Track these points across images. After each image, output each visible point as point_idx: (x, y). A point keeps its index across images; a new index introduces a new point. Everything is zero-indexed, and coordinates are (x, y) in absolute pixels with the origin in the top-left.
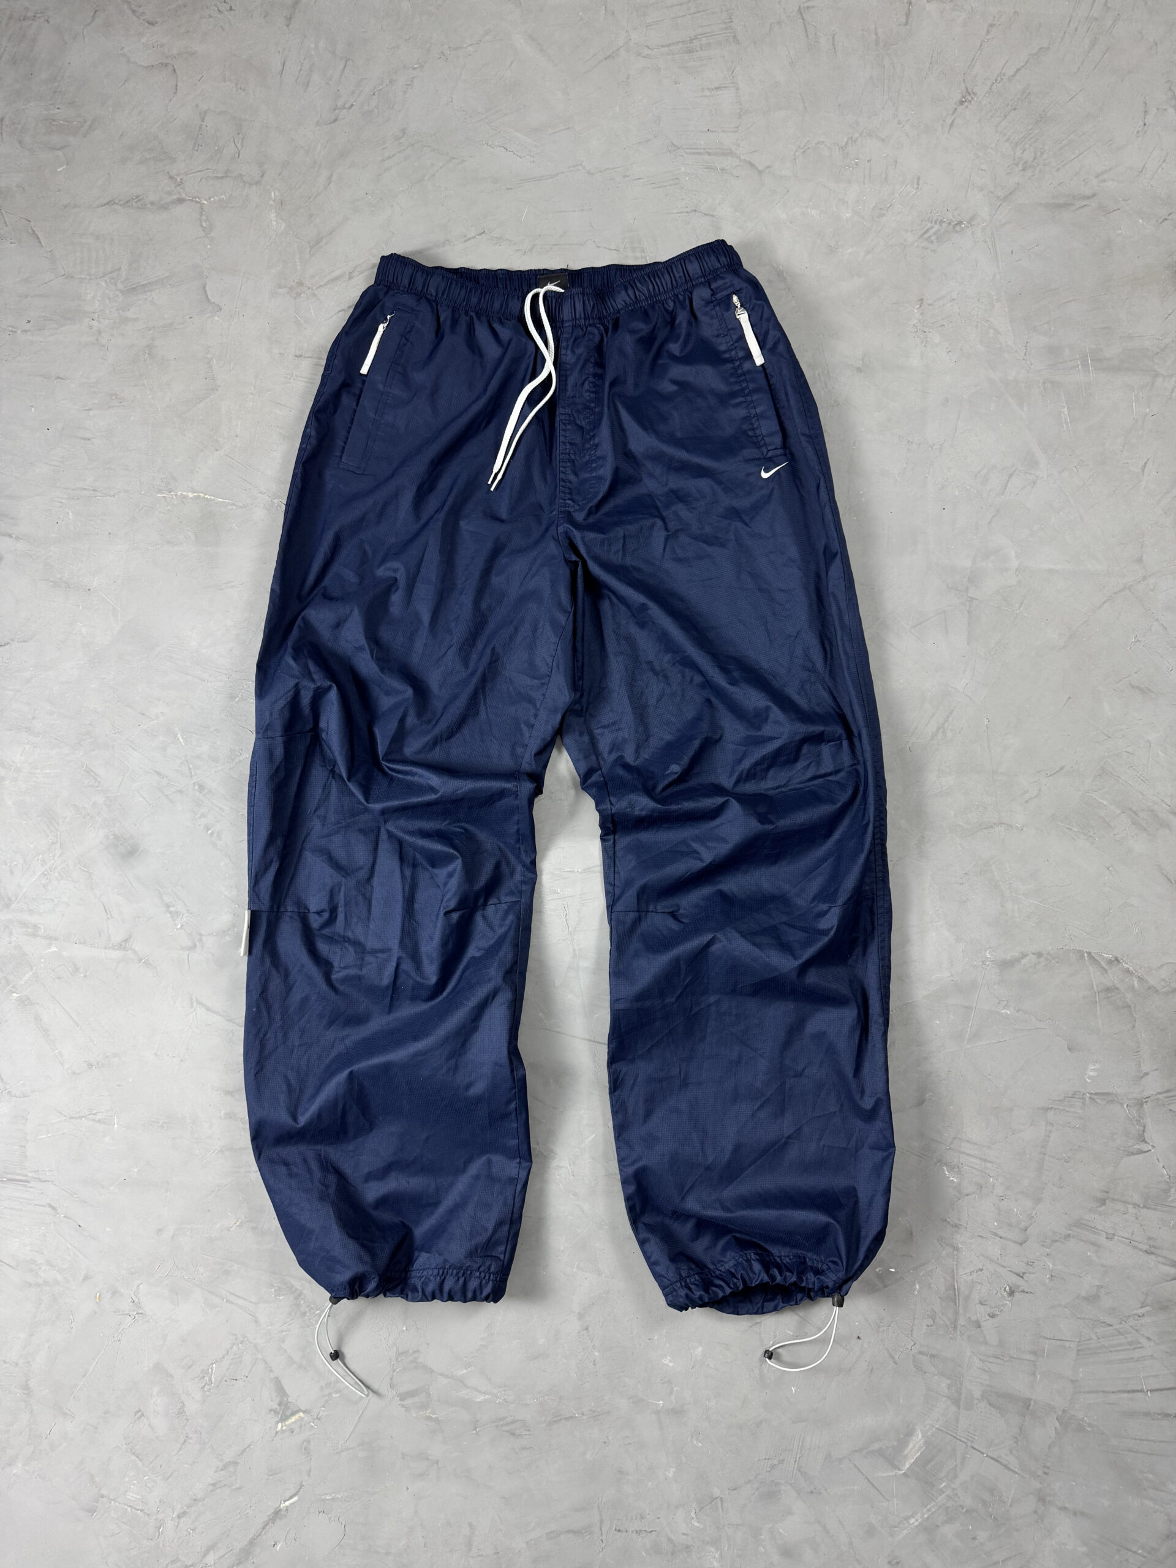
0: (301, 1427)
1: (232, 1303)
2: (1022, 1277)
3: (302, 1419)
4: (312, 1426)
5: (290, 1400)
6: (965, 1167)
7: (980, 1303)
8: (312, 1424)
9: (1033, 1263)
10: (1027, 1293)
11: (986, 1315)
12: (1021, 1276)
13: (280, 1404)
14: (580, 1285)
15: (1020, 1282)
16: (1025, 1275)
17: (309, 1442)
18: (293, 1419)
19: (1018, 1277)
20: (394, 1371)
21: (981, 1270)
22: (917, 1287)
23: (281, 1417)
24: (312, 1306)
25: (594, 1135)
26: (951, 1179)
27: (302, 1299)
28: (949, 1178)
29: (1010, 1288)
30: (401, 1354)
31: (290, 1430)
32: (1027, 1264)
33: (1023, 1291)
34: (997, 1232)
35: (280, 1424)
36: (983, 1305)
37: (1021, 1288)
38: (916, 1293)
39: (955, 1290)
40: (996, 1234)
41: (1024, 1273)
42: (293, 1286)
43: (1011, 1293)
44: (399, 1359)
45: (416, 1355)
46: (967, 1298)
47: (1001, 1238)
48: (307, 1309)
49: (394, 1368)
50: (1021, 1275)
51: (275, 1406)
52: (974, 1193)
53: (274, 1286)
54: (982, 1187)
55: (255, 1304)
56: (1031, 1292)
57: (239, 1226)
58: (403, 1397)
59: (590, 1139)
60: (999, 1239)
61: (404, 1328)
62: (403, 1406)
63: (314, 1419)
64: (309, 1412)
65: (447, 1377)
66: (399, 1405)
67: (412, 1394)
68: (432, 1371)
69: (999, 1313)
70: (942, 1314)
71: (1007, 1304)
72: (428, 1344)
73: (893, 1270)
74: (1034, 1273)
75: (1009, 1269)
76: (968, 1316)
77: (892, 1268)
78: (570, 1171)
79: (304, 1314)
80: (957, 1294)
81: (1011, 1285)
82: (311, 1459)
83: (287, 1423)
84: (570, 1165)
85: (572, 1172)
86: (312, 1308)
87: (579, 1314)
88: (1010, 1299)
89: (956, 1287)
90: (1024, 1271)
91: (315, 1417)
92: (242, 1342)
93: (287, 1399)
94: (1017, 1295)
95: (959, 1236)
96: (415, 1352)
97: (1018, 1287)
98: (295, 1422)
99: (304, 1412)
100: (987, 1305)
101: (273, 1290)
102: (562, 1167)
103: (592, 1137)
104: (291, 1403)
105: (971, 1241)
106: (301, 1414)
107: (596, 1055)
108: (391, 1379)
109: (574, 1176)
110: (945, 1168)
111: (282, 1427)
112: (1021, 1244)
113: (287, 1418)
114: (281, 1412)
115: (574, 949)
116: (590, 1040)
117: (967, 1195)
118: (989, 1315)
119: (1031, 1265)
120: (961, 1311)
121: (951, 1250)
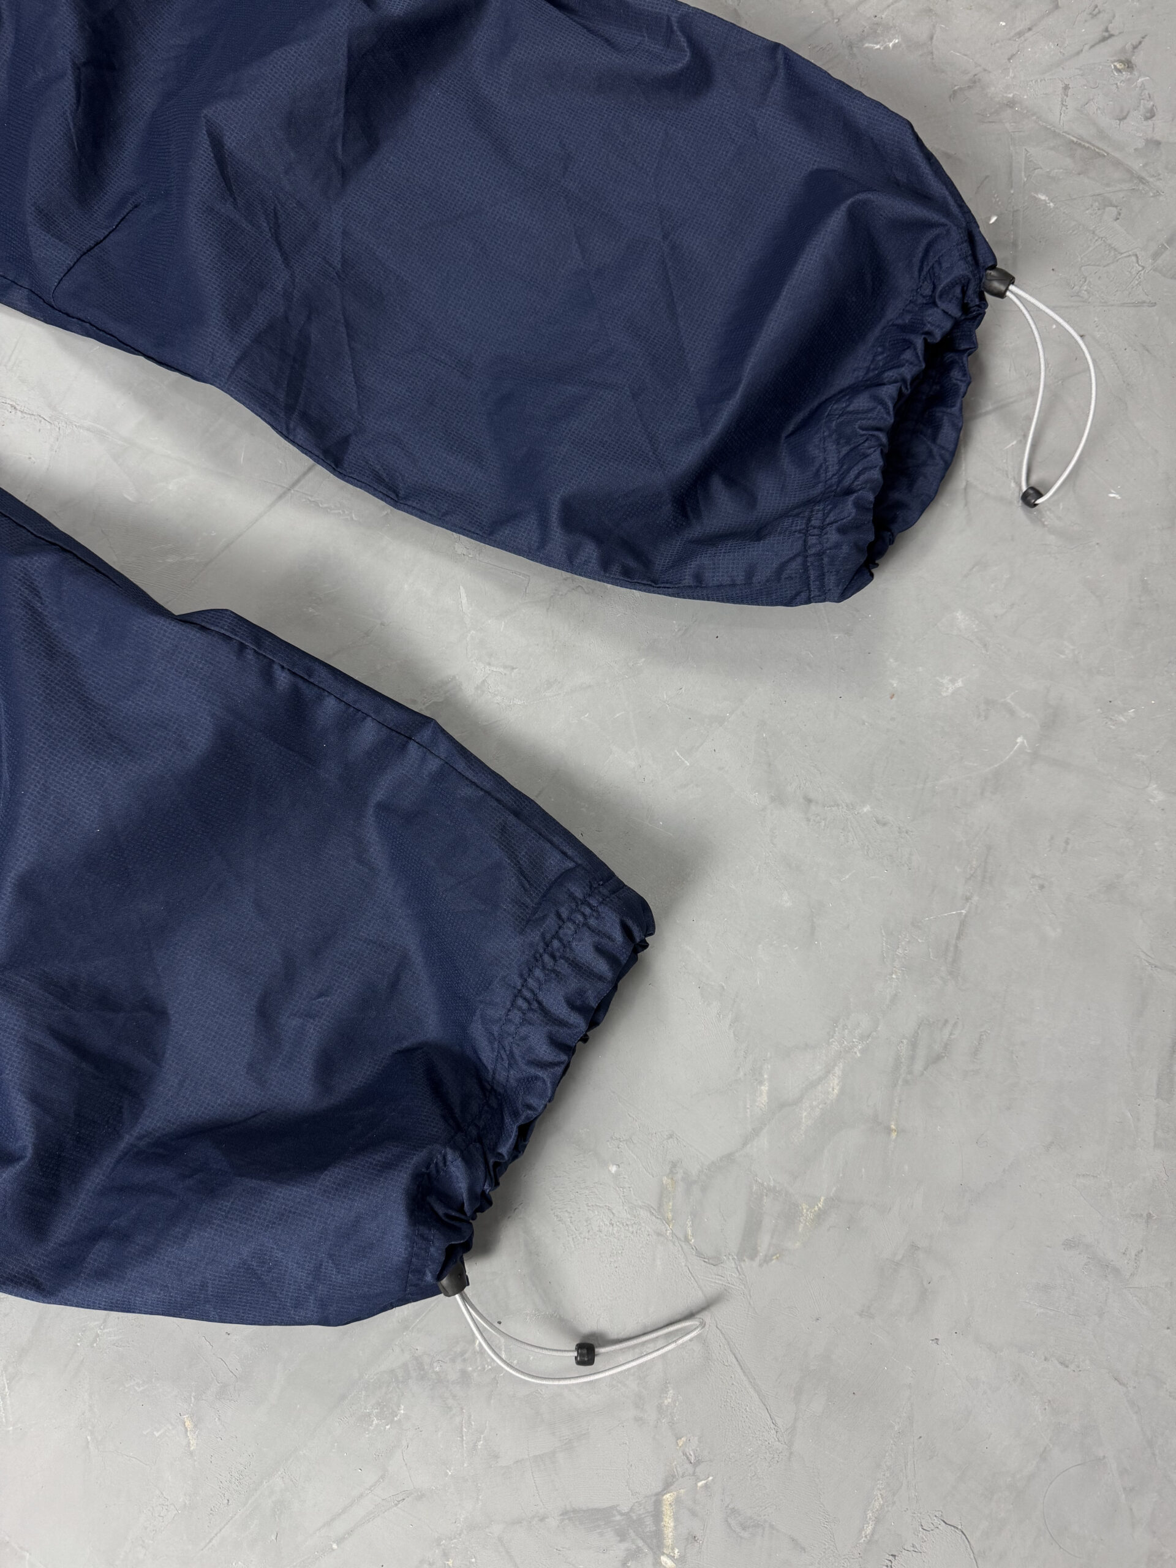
0: (694, 1514)
1: (350, 1532)
2: (1111, 36)
3: (678, 1501)
4: (706, 1486)
5: (625, 1509)
6: (883, 16)
7: (1120, 120)
8: (700, 1484)
9: (1096, 7)
10: (1140, 43)
11: (1145, 123)
12: (1107, 37)
13: (622, 1536)
14: (720, 769)
15: (1116, 44)
16: (1109, 29)
17: (734, 1511)
18: (668, 1522)
19: (1109, 41)
20: (687, 1240)
21: (1066, 88)
22: (1043, 197)
23: (651, 1549)
24: (458, 1349)
25: (461, 587)
26: (891, 45)
27: (431, 1364)
28: (886, 48)
29: (1120, 61)
30: (660, 1205)
31: (687, 1539)
32: (1094, 16)
33: (1135, 47)
34: (1018, 30)
35: (664, 1559)
36: (1124, 118)
37: (1129, 47)
38: (1052, 204)
39: (1080, 144)
40: (1020, 34)
41: (1107, 30)
42: (392, 1371)
43: (1129, 65)
44: (670, 1215)
45: (679, 1176)
46: (1102, 134)
47: (1030, 29)
48: (459, 1366)
49: (681, 1236)
50: (1106, 34)
51: (620, 1550)
52: (934, 26)
53: (369, 1415)
54: (931, 10)
55: (383, 1477)
56: (1143, 38)
57: (195, 1426)
58: (748, 1249)
59: (464, 600)
60: (1031, 33)
61: (613, 1169)
62: (767, 1260)
63: (694, 1473)
64: (674, 1476)
65: (756, 1132)
66: (761, 1265)
67: (752, 1228)
68: (729, 1158)
69: (1152, 103)
70: (1108, 185)
71: (1143, 83)
72: (671, 1136)
73: (993, 219)
74: (1114, 17)
75: (1087, 47)
76: (1132, 151)
77: (990, 219)
78: (501, 670)
79: (465, 1376)
80: (1087, 145)
81: (1115, 58)
82: (772, 1527)
83: (669, 1541)
84: (489, 664)
85: (505, 667)
86: (463, 1353)
87: (772, 800)
88: (1136, 73)
89: (1075, 140)
90: (1103, 27)
91: (690, 1469)
92: (446, 1555)
93: (622, 1514)
94: (1137, 59)
95: (993, 89)
96: (672, 1173)
97: (1123, 50)
98: (676, 1519)
99: (667, 1487)
100: (1129, 112)
101: (376, 1422)
102: (484, 681)
103: (463, 595)
104: (632, 1510)
105: (1011, 75)
106: (668, 1497)
107: (316, 503)
108: (699, 1254)
109: (513, 668)
110: (867, 45)
111: (672, 1558)
112: (1057, 7)
113: (658, 1534)
114: (640, 1543)
115: (88, 429)
116: (280, 497)
117: (932, 38)
118: (1147, 119)
119: (1099, 12)
120: (1117, 155)
121: (1009, 111)
